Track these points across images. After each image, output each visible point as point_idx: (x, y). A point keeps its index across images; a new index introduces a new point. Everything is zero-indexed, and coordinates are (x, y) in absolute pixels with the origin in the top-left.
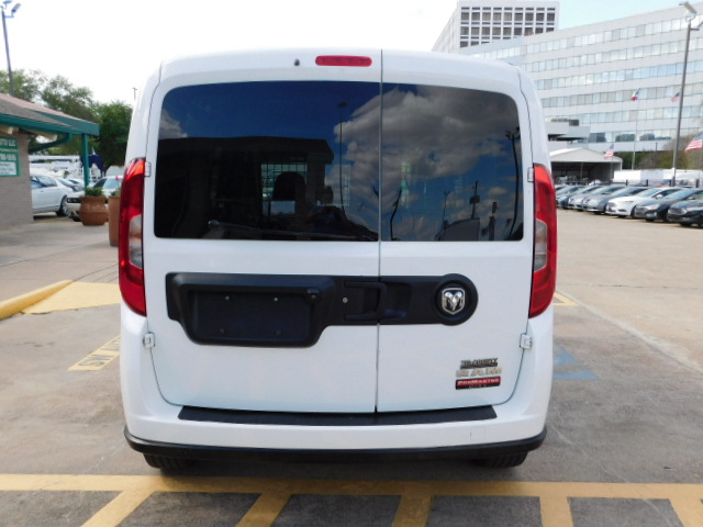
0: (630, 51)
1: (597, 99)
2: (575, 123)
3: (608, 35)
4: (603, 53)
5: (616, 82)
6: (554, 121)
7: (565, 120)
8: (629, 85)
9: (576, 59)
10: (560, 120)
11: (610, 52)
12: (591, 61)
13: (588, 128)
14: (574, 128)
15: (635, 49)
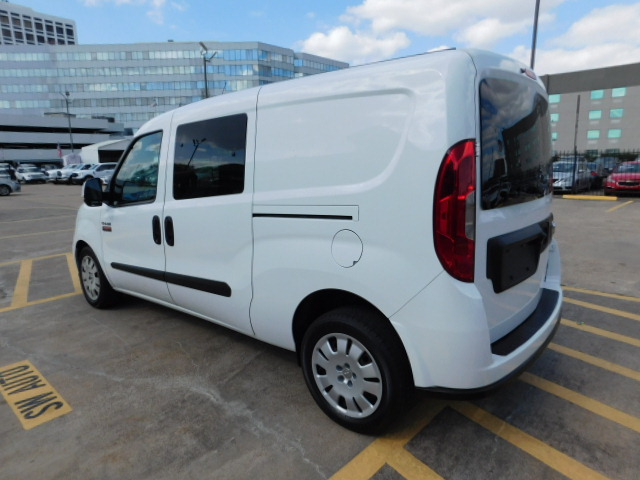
0: (141, 69)
1: (122, 102)
2: (111, 120)
3: (123, 55)
4: (122, 68)
5: (134, 91)
6: (94, 118)
7: (103, 118)
8: (145, 94)
9: (101, 71)
10: (99, 118)
11: (127, 68)
12: (113, 73)
13: (123, 125)
14: (111, 124)
15: (145, 68)
